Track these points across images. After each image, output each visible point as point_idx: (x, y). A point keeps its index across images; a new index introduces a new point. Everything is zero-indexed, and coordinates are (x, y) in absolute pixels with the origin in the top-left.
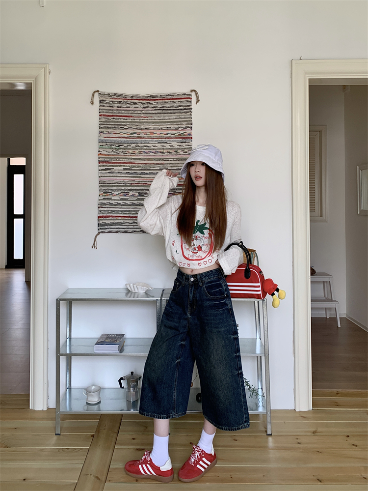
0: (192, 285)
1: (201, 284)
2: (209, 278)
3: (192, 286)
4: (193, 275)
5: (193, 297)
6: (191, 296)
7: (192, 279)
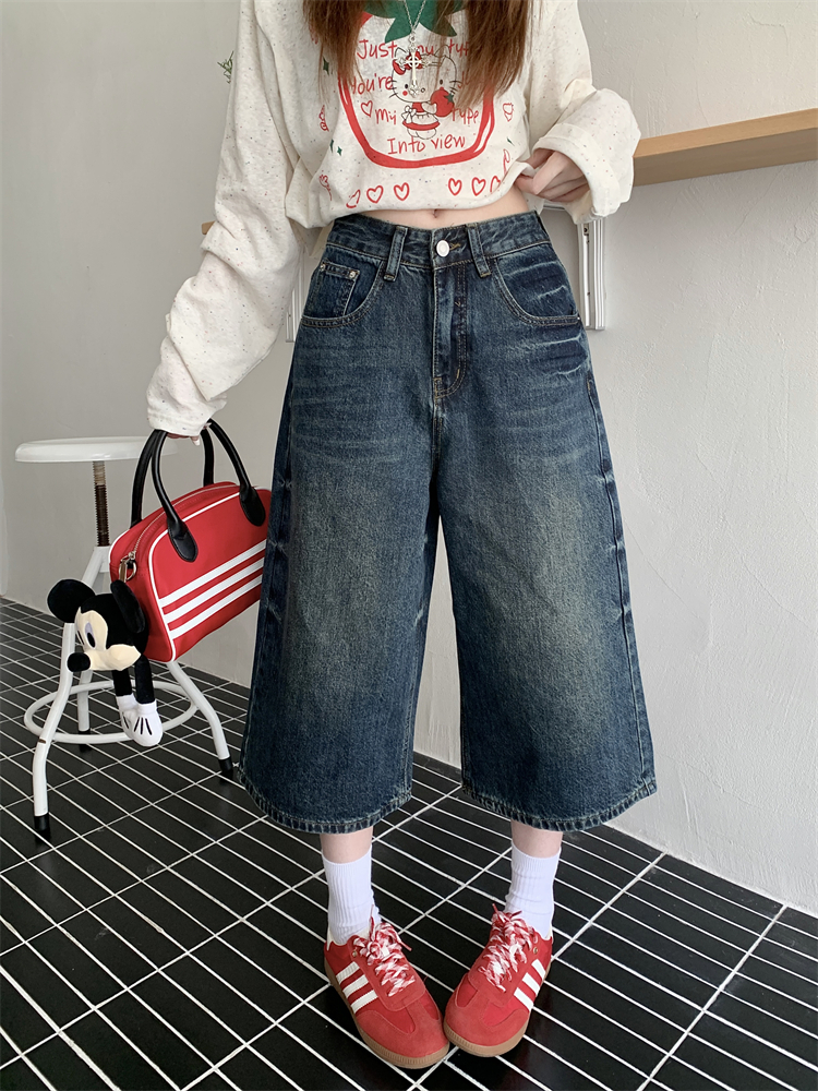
0: (446, 272)
1: (484, 269)
2: (518, 246)
3: (444, 274)
4: (445, 231)
5: (453, 327)
6: (445, 319)
7: (443, 249)
